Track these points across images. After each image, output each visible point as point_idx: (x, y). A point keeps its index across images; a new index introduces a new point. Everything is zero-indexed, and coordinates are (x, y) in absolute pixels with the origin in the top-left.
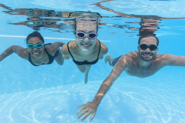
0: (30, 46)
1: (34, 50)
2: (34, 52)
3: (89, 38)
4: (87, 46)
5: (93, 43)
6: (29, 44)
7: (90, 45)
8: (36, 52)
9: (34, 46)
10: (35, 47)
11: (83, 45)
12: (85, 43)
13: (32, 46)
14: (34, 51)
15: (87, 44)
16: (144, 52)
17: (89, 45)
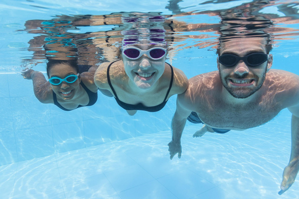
0: (54, 81)
1: (62, 87)
2: (62, 91)
3: (150, 59)
4: (146, 76)
5: (159, 69)
6: (52, 76)
7: (154, 74)
8: (66, 90)
9: (62, 80)
10: (62, 82)
11: (137, 74)
12: (141, 70)
13: (58, 81)
14: (63, 89)
15: (145, 72)
16: (232, 74)
17: (150, 74)
